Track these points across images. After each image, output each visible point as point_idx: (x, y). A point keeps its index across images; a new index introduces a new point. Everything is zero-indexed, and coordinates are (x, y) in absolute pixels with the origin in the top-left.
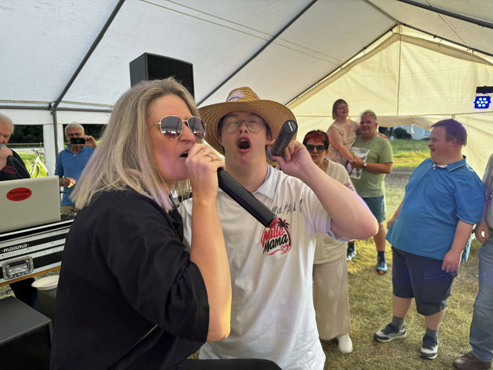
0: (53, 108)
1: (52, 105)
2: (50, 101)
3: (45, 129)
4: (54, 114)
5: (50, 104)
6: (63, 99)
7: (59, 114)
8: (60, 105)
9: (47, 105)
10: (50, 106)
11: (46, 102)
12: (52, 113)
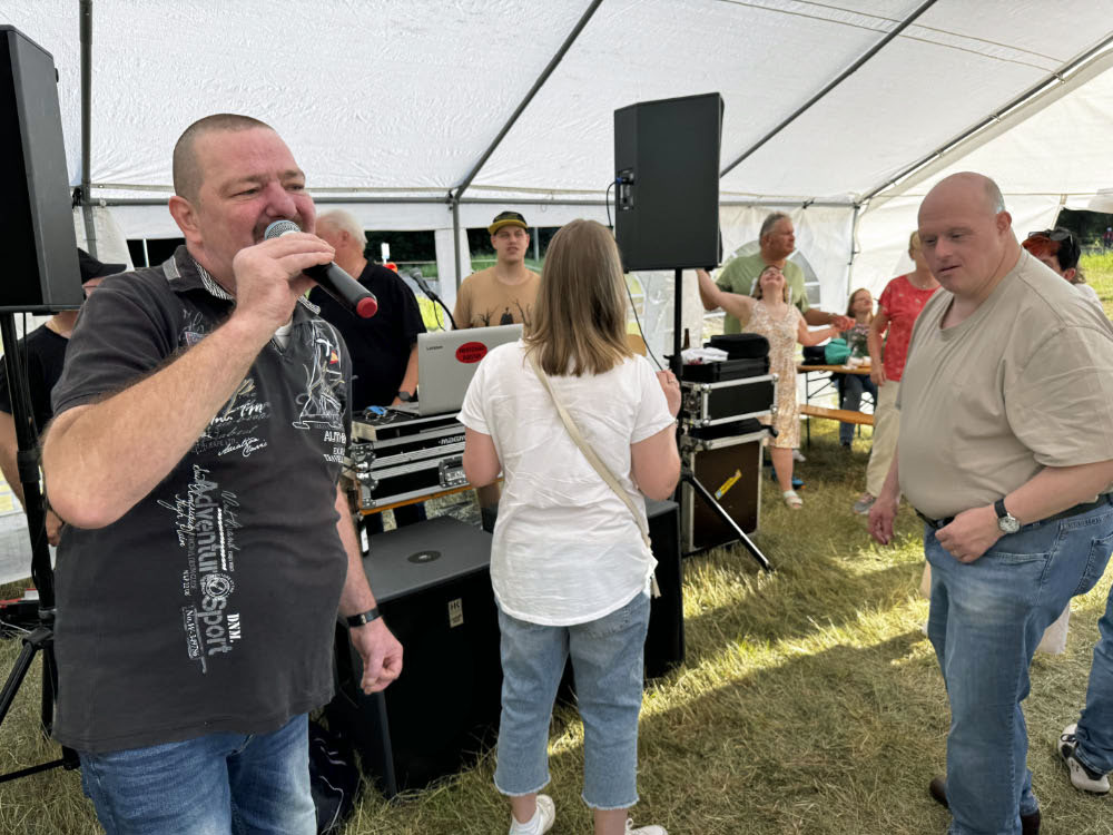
0: (453, 201)
1: (454, 193)
2: (448, 186)
3: (438, 237)
4: (454, 210)
5: (450, 192)
6: (472, 183)
7: (462, 208)
8: (468, 193)
9: (444, 194)
10: (451, 196)
11: (444, 189)
12: (451, 208)
